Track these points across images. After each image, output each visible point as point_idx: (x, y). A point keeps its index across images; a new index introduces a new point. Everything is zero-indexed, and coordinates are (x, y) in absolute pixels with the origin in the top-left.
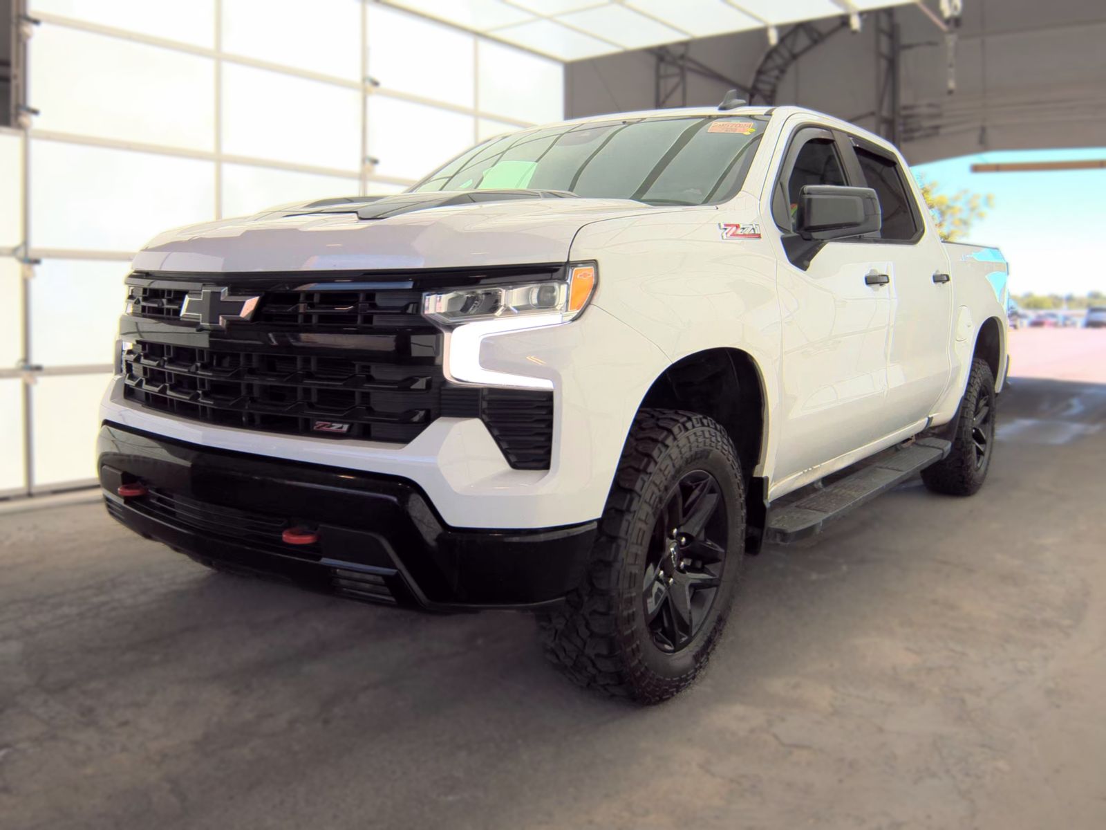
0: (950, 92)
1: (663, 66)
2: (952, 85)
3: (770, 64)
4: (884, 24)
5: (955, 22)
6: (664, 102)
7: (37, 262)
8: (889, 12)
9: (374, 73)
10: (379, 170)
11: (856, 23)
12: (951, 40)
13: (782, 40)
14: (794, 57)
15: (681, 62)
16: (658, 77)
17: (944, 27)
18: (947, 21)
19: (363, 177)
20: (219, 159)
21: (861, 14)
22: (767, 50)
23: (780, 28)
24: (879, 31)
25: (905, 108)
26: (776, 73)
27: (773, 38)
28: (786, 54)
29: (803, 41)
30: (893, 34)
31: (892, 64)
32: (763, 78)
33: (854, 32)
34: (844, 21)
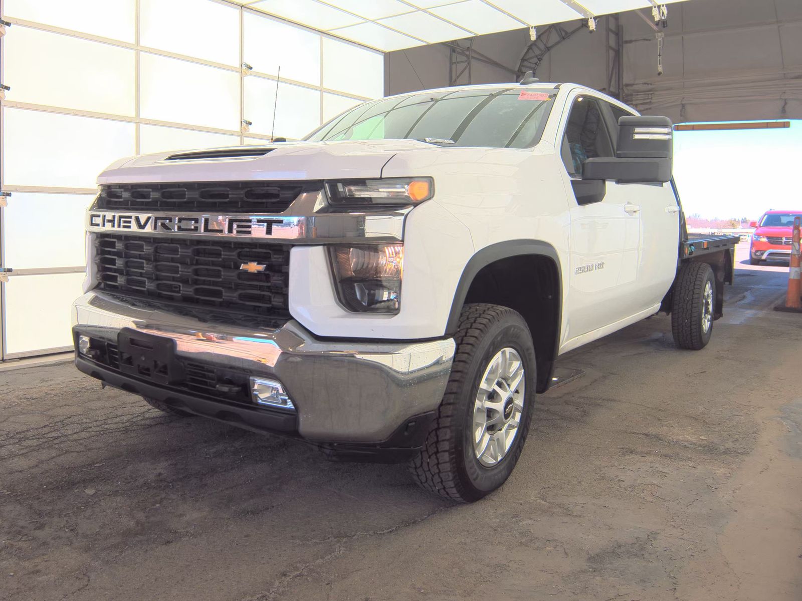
0: (659, 74)
1: (454, 55)
2: (660, 69)
3: (531, 54)
4: (612, 26)
5: (663, 24)
6: (455, 81)
7: (9, 195)
8: (616, 16)
9: (248, 60)
10: (252, 129)
11: (592, 25)
12: (660, 37)
13: (539, 37)
14: (548, 49)
15: (467, 53)
16: (451, 63)
17: (655, 27)
18: (657, 24)
19: (242, 135)
20: (138, 121)
21: (595, 18)
22: (529, 44)
23: (538, 28)
24: (608, 30)
25: (627, 85)
26: (535, 60)
27: (533, 36)
28: (542, 47)
29: (554, 37)
30: (618, 32)
31: (618, 54)
32: (526, 63)
33: (591, 32)
34: (584, 23)
